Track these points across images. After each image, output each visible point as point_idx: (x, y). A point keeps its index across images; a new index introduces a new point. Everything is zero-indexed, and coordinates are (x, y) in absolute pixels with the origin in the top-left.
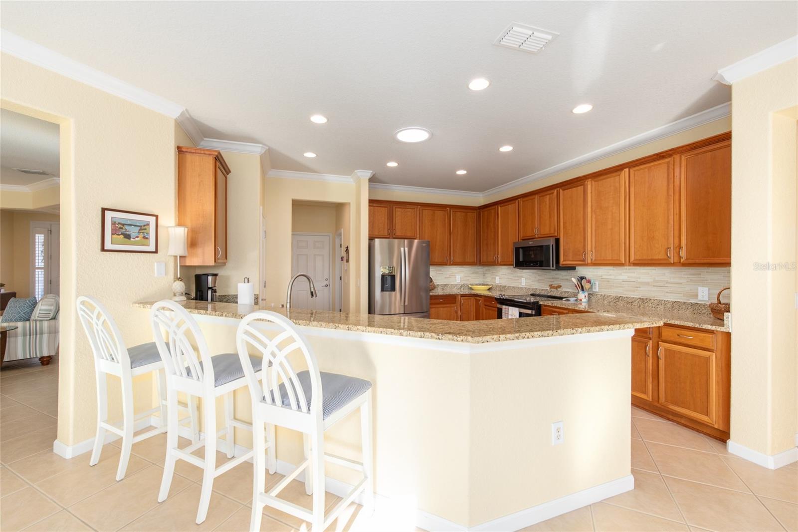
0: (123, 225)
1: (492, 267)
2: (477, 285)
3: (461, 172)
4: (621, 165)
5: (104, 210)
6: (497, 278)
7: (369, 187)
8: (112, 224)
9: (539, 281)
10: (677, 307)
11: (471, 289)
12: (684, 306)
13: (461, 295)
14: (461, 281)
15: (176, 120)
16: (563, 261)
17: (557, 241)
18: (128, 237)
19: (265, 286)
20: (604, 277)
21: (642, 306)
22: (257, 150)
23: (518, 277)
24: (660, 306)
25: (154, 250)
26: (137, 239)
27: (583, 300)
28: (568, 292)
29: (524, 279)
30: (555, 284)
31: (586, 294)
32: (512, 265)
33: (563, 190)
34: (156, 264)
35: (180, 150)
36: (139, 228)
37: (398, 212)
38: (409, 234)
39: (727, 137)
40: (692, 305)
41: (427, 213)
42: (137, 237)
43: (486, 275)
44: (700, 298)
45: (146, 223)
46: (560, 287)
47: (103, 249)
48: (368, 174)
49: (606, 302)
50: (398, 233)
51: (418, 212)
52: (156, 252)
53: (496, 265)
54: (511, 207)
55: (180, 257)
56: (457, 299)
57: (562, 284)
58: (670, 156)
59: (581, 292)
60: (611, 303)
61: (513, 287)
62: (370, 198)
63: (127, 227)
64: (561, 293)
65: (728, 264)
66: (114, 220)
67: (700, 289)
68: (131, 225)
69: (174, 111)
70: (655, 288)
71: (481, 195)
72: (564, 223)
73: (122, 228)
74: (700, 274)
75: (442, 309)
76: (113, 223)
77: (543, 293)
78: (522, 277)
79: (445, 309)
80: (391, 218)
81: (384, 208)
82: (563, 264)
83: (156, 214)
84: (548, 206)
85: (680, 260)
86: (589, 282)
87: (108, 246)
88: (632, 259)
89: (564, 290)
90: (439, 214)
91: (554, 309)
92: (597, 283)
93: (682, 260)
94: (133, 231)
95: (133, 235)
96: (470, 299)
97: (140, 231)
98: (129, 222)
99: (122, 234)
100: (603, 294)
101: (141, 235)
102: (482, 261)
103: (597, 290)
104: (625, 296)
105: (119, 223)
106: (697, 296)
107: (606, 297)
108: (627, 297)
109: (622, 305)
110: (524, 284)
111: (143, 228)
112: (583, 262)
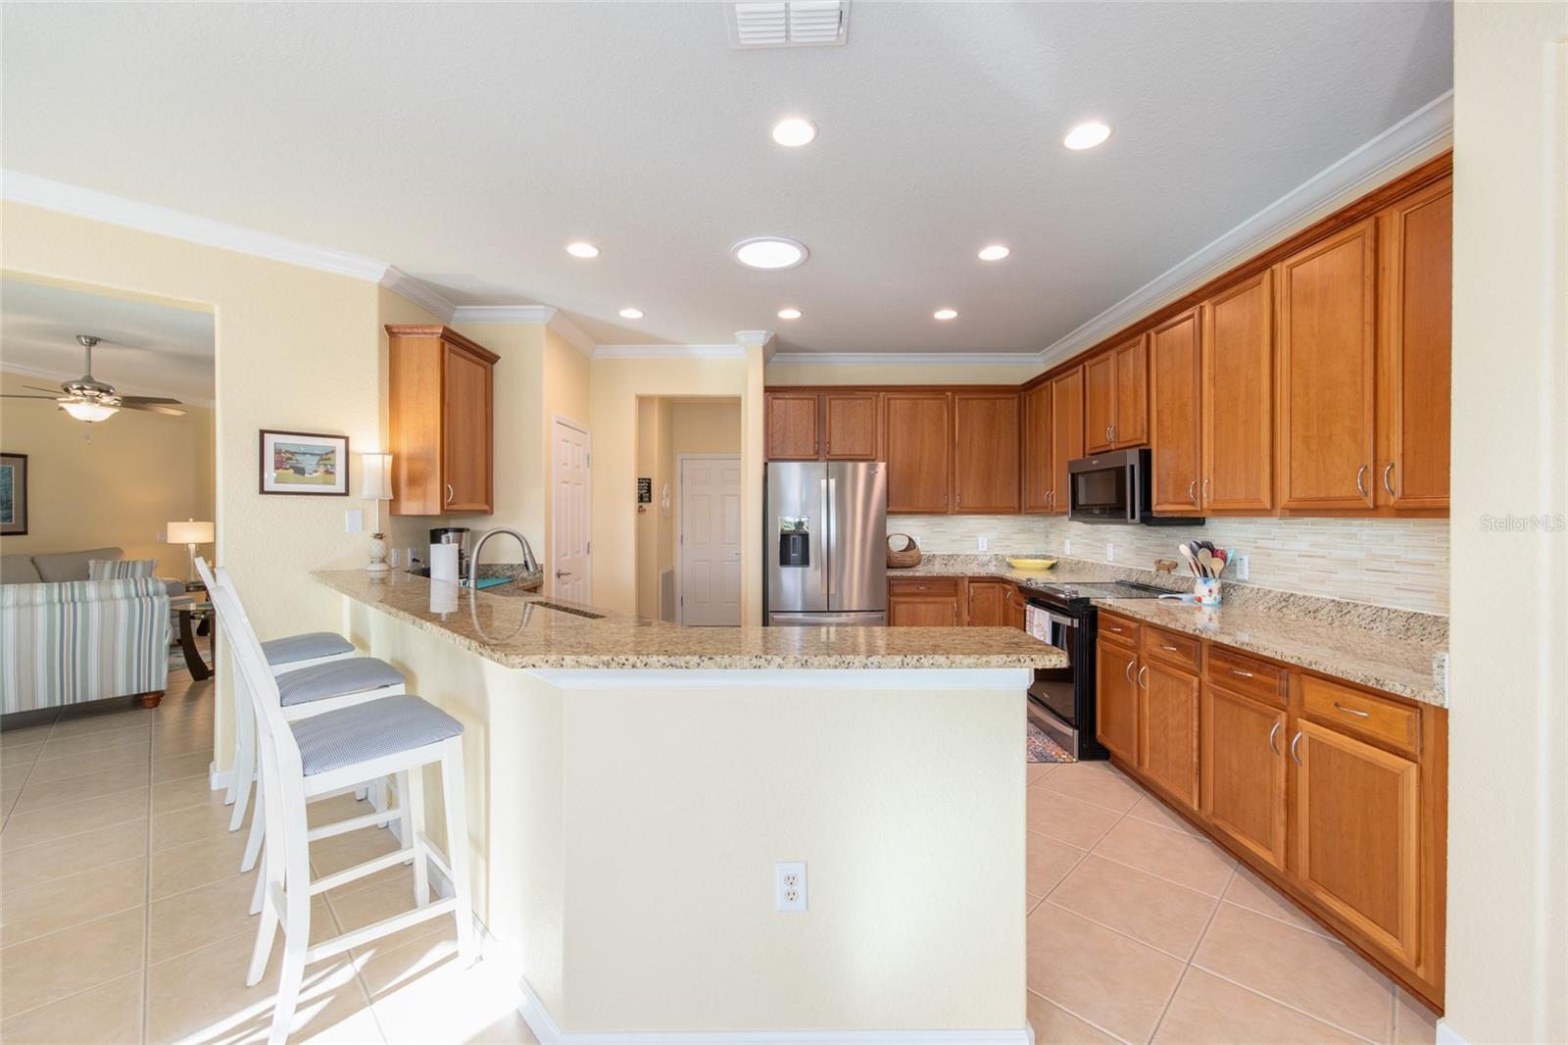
0: (293, 453)
2: (1023, 557)
3: (946, 314)
5: (263, 433)
7: (764, 363)
8: (276, 453)
9: (1138, 551)
10: (1418, 630)
11: (1011, 566)
12: (1435, 629)
13: (970, 577)
14: (988, 548)
15: (381, 286)
16: (1157, 504)
17: (1146, 457)
18: (300, 471)
19: (588, 552)
21: (1337, 624)
22: (537, 316)
23: (1102, 541)
24: (1378, 624)
25: (343, 491)
26: (315, 474)
27: (1204, 601)
29: (1112, 545)
30: (1167, 558)
31: (1215, 585)
32: (1066, 513)
33: (1158, 332)
34: (347, 512)
35: (391, 332)
36: (318, 457)
37: (837, 407)
38: (858, 451)
41: (899, 405)
42: (316, 471)
43: (1050, 536)
45: (330, 450)
46: (1175, 566)
47: (262, 491)
50: (836, 450)
51: (880, 405)
52: (346, 494)
54: (1073, 378)
56: (961, 587)
57: (1178, 558)
59: (1200, 581)
60: (1272, 610)
61: (1092, 564)
62: (768, 384)
63: (298, 457)
66: (281, 447)
68: (304, 454)
69: (372, 272)
71: (1040, 359)
73: (291, 459)
75: (923, 606)
76: (278, 452)
77: (1142, 579)
78: (1106, 541)
79: (931, 606)
80: (820, 419)
81: (806, 402)
82: (1159, 512)
83: (346, 435)
84: (1132, 374)
85: (1385, 501)
86: (1221, 555)
87: (270, 485)
89: (1183, 573)
91: (1115, 618)
92: (1243, 559)
93: (1393, 500)
94: (309, 463)
95: (308, 468)
96: (993, 588)
97: (321, 463)
98: (302, 450)
99: (291, 467)
100: (1257, 587)
101: (322, 469)
102: (1028, 505)
103: (1243, 576)
104: (1301, 594)
105: (286, 452)
107: (1261, 593)
108: (1305, 597)
109: (1294, 617)
110: (1111, 559)
111: (326, 457)
112: (1192, 506)
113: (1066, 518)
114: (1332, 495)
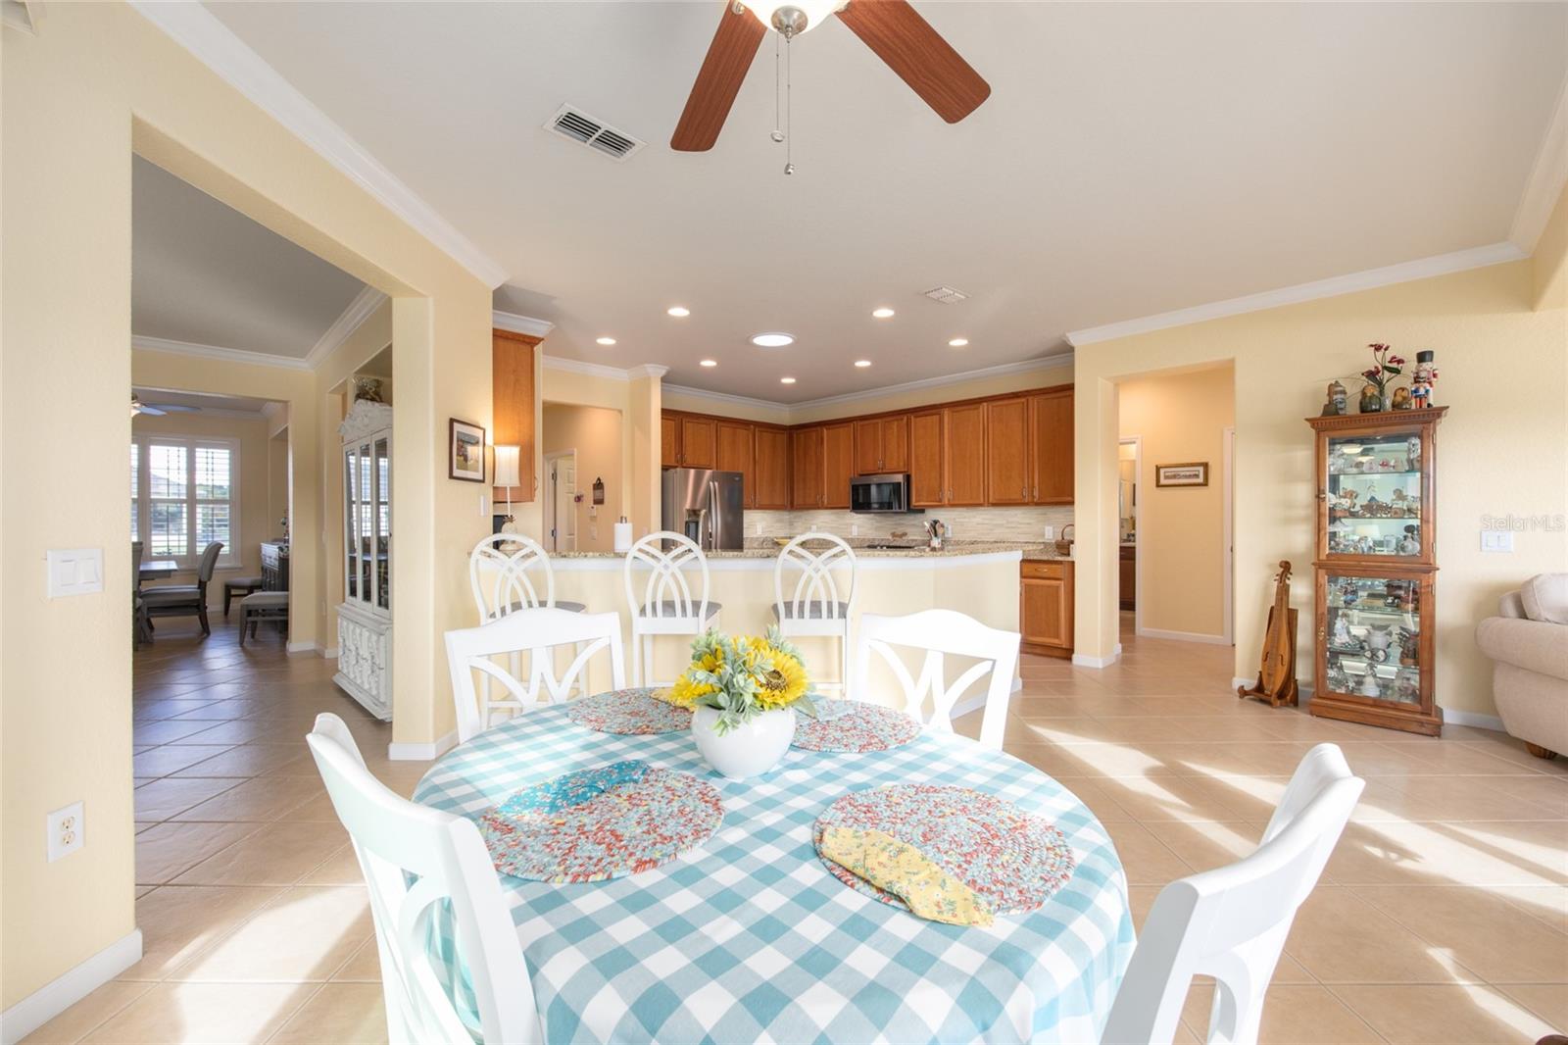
0: (464, 441)
1: (806, 512)
2: (782, 538)
3: (788, 381)
4: (980, 398)
5: (452, 421)
6: (814, 527)
7: (662, 390)
8: (457, 441)
9: (877, 529)
11: (778, 544)
14: (762, 533)
15: (493, 292)
16: (915, 502)
17: (908, 478)
18: (466, 458)
20: (957, 520)
23: (847, 524)
25: (482, 478)
28: (916, 540)
29: (856, 526)
30: (900, 530)
31: (940, 540)
32: (848, 508)
33: (916, 417)
34: (482, 499)
37: (689, 428)
38: (703, 462)
39: (1070, 388)
40: (1040, 544)
41: (726, 431)
42: (471, 459)
43: (795, 524)
44: (1046, 537)
45: (477, 440)
46: (905, 534)
47: (451, 476)
48: (662, 371)
50: (690, 460)
51: (714, 430)
52: (483, 480)
53: (819, 508)
54: (843, 432)
55: (511, 488)
57: (908, 530)
58: (1025, 396)
59: (934, 538)
62: (664, 407)
63: (466, 445)
64: (908, 541)
65: (1072, 503)
66: (458, 435)
67: (1047, 528)
68: (468, 442)
69: (492, 280)
70: (1007, 530)
71: (788, 409)
72: (916, 457)
73: (463, 447)
74: (1047, 514)
77: (883, 543)
78: (852, 524)
80: (680, 437)
81: (670, 421)
82: (914, 506)
83: (482, 426)
84: (895, 434)
86: (942, 526)
87: (455, 472)
88: (991, 500)
89: (911, 538)
90: (742, 433)
92: (950, 528)
93: (1034, 500)
95: (469, 455)
98: (467, 438)
99: (463, 454)
100: (957, 539)
101: (474, 457)
102: (795, 503)
103: (950, 535)
105: (461, 439)
106: (1044, 535)
107: (959, 542)
108: (981, 542)
110: (856, 534)
111: (476, 445)
112: (940, 505)
113: (849, 510)
114: (1011, 497)
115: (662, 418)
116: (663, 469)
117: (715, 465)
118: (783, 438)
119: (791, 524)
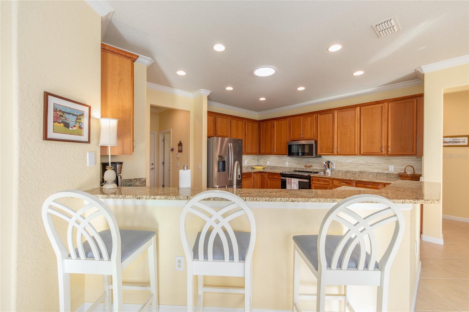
0: (64, 112)
1: (265, 155)
2: (255, 166)
3: (263, 99)
4: (356, 105)
5: (47, 95)
6: (268, 162)
8: (54, 111)
9: (297, 163)
10: (379, 175)
11: (253, 168)
12: (383, 175)
13: (254, 172)
14: (247, 164)
15: (102, 19)
16: (320, 153)
17: (316, 142)
18: (67, 125)
20: (338, 161)
21: (360, 175)
22: (146, 62)
23: (283, 161)
24: (370, 175)
25: (87, 140)
26: (74, 128)
27: (329, 173)
28: (317, 169)
29: (288, 162)
30: (308, 165)
31: (330, 170)
33: (320, 115)
34: (88, 153)
36: (76, 117)
37: (219, 120)
38: (223, 135)
39: (421, 96)
40: (386, 174)
41: (234, 122)
42: (75, 126)
43: (260, 160)
44: (390, 170)
45: (81, 113)
46: (311, 166)
47: (46, 138)
48: (208, 93)
49: (340, 174)
50: (219, 134)
51: (229, 121)
52: (88, 142)
53: (272, 154)
54: (283, 122)
56: (252, 175)
57: (313, 165)
58: (383, 103)
59: (328, 169)
60: (343, 174)
61: (280, 167)
63: (66, 116)
64: (314, 170)
66: (56, 107)
67: (390, 166)
68: (70, 114)
70: (367, 166)
72: (320, 132)
73: (62, 116)
74: (390, 159)
75: (245, 181)
76: (55, 110)
77: (300, 170)
78: (286, 161)
79: (247, 181)
80: (215, 123)
81: (211, 117)
82: (319, 155)
83: (89, 104)
84: (309, 123)
85: (388, 153)
86: (332, 163)
87: (51, 134)
88: (362, 153)
89: (314, 168)
90: (240, 122)
91: (320, 179)
92: (334, 164)
93: (389, 153)
94: (71, 120)
95: (72, 124)
96: (258, 174)
97: (77, 121)
98: (68, 111)
99: (63, 122)
100: (339, 170)
101: (77, 125)
102: (261, 152)
103: (334, 168)
104: (351, 170)
105: (60, 111)
107: (340, 171)
109: (349, 175)
110: (288, 165)
111: (79, 116)
112: (332, 153)
113: (287, 156)
114: (374, 152)
115: (208, 115)
116: (208, 137)
117: (230, 136)
118: (256, 125)
119: (258, 160)
